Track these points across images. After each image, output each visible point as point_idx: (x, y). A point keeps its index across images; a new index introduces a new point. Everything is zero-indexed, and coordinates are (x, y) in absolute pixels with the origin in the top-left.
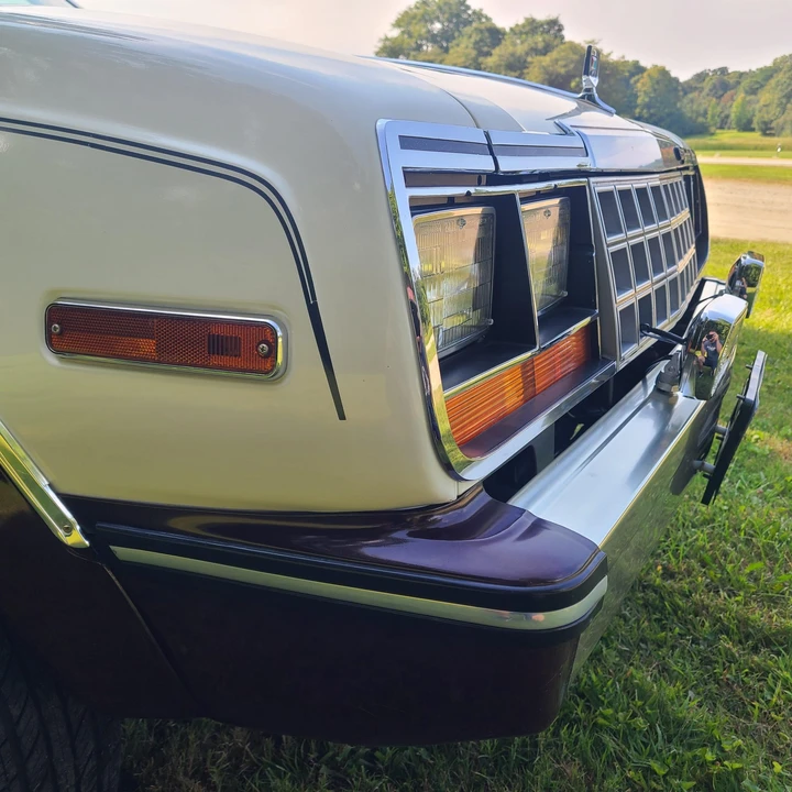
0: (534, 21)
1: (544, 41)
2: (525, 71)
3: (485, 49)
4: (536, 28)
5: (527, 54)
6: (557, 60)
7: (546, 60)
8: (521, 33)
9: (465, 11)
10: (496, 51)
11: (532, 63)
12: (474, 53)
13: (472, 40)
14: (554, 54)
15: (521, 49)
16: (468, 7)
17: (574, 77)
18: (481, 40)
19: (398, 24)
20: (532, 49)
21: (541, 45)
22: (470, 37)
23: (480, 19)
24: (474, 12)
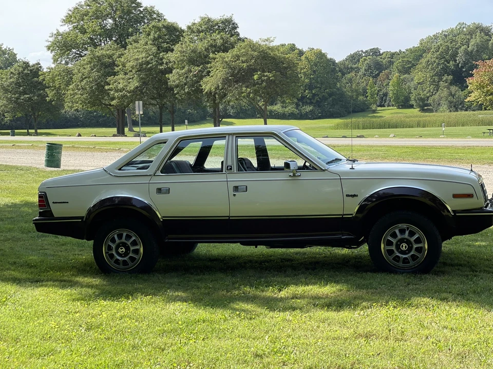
0: (209, 20)
1: (222, 38)
2: (209, 65)
3: (165, 45)
4: (212, 26)
5: (207, 50)
6: (238, 57)
7: (228, 56)
8: (199, 32)
9: (135, 8)
10: (177, 47)
11: (214, 59)
12: (154, 49)
13: (151, 37)
14: (235, 51)
15: (201, 46)
16: (139, 5)
17: (255, 70)
18: (160, 37)
19: (68, 20)
20: (211, 46)
21: (219, 42)
22: (149, 35)
23: (151, 16)
24: (146, 9)
